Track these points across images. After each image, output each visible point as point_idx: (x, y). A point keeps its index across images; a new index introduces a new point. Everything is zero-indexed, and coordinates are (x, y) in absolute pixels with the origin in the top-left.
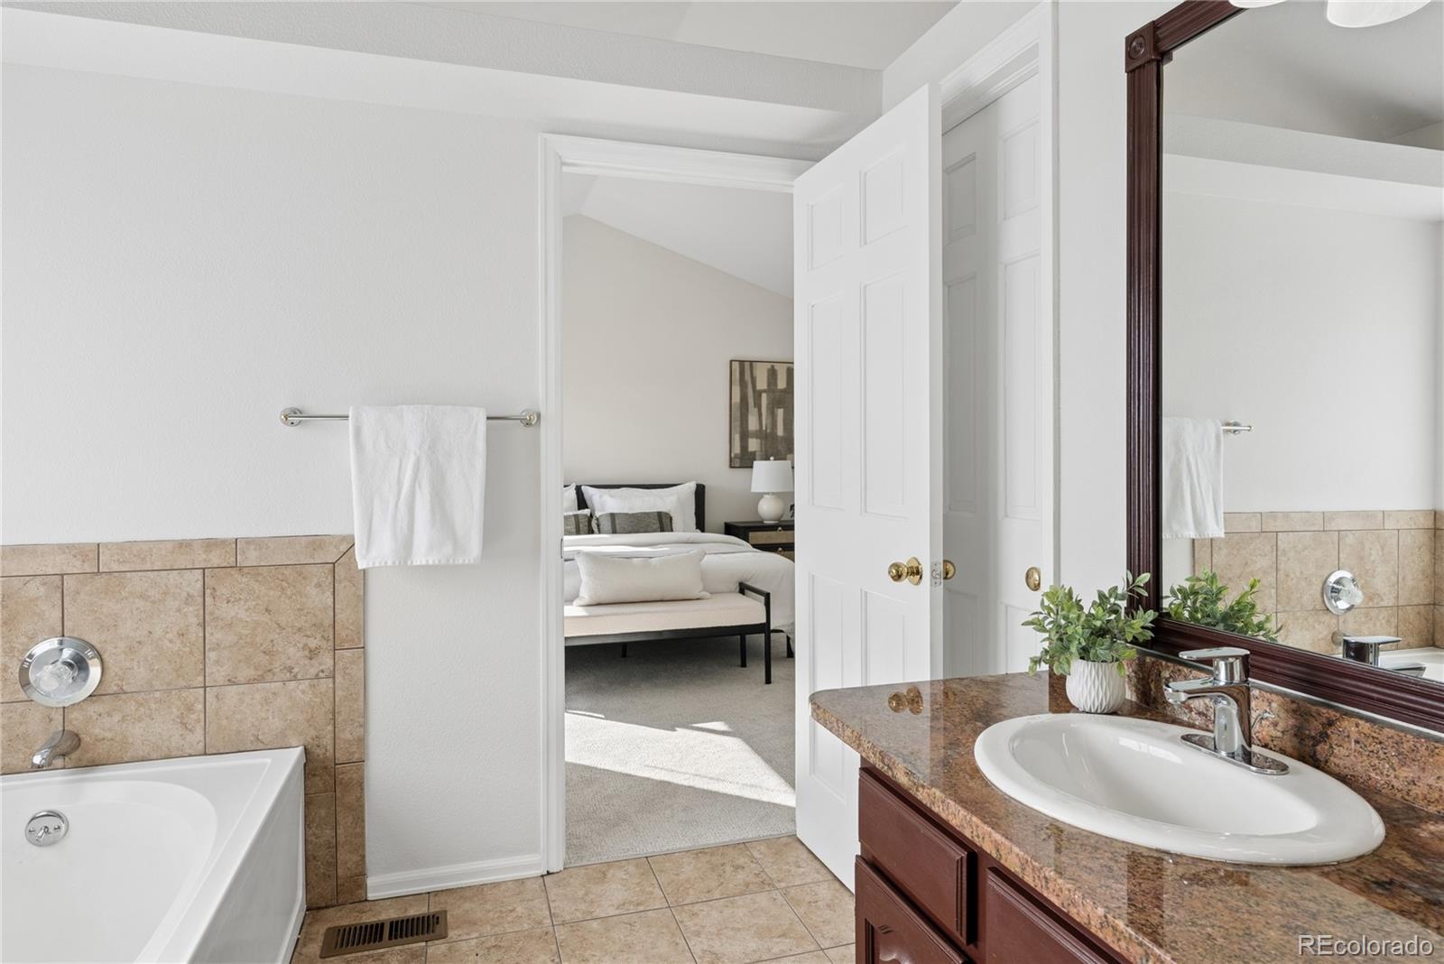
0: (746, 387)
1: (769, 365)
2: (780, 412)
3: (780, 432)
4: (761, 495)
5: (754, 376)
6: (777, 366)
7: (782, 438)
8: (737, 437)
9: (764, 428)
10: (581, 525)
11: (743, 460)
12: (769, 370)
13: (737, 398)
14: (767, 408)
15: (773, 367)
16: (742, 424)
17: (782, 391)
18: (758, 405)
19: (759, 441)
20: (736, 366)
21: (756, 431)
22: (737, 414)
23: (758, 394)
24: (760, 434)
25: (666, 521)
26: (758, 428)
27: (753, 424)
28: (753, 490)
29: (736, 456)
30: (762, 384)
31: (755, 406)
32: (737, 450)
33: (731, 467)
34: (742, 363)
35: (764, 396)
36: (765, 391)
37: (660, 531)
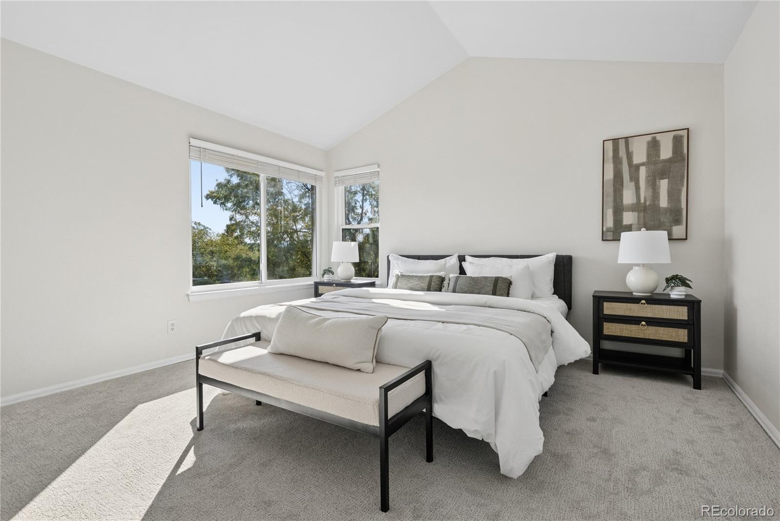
0: (621, 163)
1: (649, 138)
2: (664, 184)
3: (664, 202)
4: (629, 267)
5: (630, 151)
6: (658, 137)
7: (666, 209)
8: (610, 213)
9: (642, 201)
11: (613, 234)
12: (649, 143)
13: (610, 175)
14: (647, 181)
15: (654, 138)
16: (615, 200)
17: (665, 161)
18: (635, 179)
19: (636, 214)
20: (609, 146)
21: (633, 205)
22: (610, 190)
23: (634, 169)
24: (637, 207)
25: (502, 285)
26: (635, 201)
27: (628, 197)
28: (619, 262)
29: (608, 230)
30: (640, 155)
31: (631, 180)
32: (610, 223)
33: (603, 240)
34: (615, 141)
35: (643, 171)
36: (643, 164)
37: (492, 295)
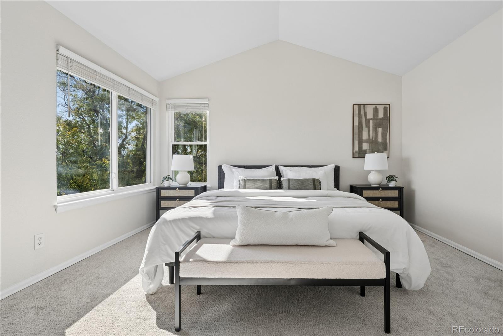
0: (362, 117)
1: (374, 106)
2: (380, 130)
3: (380, 139)
4: (369, 172)
5: (366, 112)
6: (378, 106)
7: (381, 143)
8: (356, 143)
9: (371, 138)
10: (273, 184)
11: (360, 154)
12: (374, 109)
13: (356, 123)
14: (373, 128)
15: (376, 107)
16: (359, 137)
17: (381, 119)
18: (368, 126)
19: (368, 144)
20: (356, 107)
21: (367, 139)
22: (356, 131)
23: (368, 121)
24: (369, 141)
25: (317, 184)
26: (368, 138)
27: (365, 136)
28: (365, 169)
29: (356, 152)
30: (370, 115)
31: (366, 127)
32: (356, 149)
33: (353, 157)
34: (359, 105)
35: (371, 122)
36: (371, 119)
37: (314, 189)
